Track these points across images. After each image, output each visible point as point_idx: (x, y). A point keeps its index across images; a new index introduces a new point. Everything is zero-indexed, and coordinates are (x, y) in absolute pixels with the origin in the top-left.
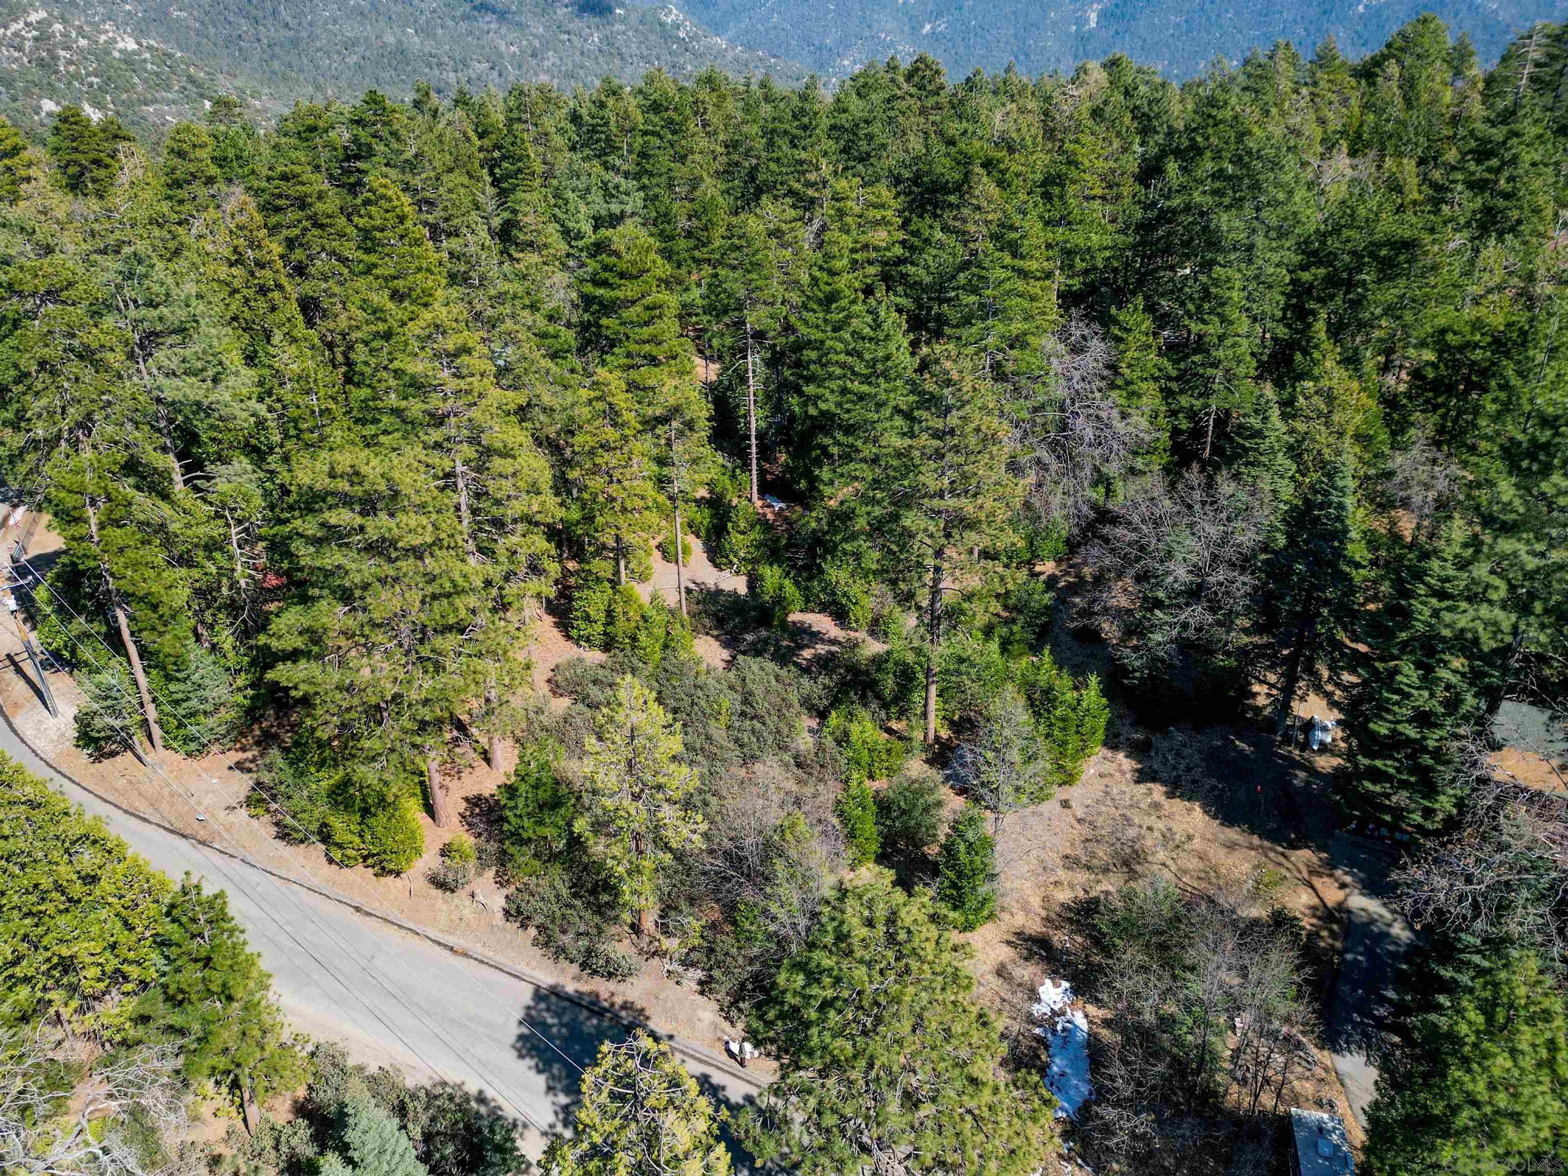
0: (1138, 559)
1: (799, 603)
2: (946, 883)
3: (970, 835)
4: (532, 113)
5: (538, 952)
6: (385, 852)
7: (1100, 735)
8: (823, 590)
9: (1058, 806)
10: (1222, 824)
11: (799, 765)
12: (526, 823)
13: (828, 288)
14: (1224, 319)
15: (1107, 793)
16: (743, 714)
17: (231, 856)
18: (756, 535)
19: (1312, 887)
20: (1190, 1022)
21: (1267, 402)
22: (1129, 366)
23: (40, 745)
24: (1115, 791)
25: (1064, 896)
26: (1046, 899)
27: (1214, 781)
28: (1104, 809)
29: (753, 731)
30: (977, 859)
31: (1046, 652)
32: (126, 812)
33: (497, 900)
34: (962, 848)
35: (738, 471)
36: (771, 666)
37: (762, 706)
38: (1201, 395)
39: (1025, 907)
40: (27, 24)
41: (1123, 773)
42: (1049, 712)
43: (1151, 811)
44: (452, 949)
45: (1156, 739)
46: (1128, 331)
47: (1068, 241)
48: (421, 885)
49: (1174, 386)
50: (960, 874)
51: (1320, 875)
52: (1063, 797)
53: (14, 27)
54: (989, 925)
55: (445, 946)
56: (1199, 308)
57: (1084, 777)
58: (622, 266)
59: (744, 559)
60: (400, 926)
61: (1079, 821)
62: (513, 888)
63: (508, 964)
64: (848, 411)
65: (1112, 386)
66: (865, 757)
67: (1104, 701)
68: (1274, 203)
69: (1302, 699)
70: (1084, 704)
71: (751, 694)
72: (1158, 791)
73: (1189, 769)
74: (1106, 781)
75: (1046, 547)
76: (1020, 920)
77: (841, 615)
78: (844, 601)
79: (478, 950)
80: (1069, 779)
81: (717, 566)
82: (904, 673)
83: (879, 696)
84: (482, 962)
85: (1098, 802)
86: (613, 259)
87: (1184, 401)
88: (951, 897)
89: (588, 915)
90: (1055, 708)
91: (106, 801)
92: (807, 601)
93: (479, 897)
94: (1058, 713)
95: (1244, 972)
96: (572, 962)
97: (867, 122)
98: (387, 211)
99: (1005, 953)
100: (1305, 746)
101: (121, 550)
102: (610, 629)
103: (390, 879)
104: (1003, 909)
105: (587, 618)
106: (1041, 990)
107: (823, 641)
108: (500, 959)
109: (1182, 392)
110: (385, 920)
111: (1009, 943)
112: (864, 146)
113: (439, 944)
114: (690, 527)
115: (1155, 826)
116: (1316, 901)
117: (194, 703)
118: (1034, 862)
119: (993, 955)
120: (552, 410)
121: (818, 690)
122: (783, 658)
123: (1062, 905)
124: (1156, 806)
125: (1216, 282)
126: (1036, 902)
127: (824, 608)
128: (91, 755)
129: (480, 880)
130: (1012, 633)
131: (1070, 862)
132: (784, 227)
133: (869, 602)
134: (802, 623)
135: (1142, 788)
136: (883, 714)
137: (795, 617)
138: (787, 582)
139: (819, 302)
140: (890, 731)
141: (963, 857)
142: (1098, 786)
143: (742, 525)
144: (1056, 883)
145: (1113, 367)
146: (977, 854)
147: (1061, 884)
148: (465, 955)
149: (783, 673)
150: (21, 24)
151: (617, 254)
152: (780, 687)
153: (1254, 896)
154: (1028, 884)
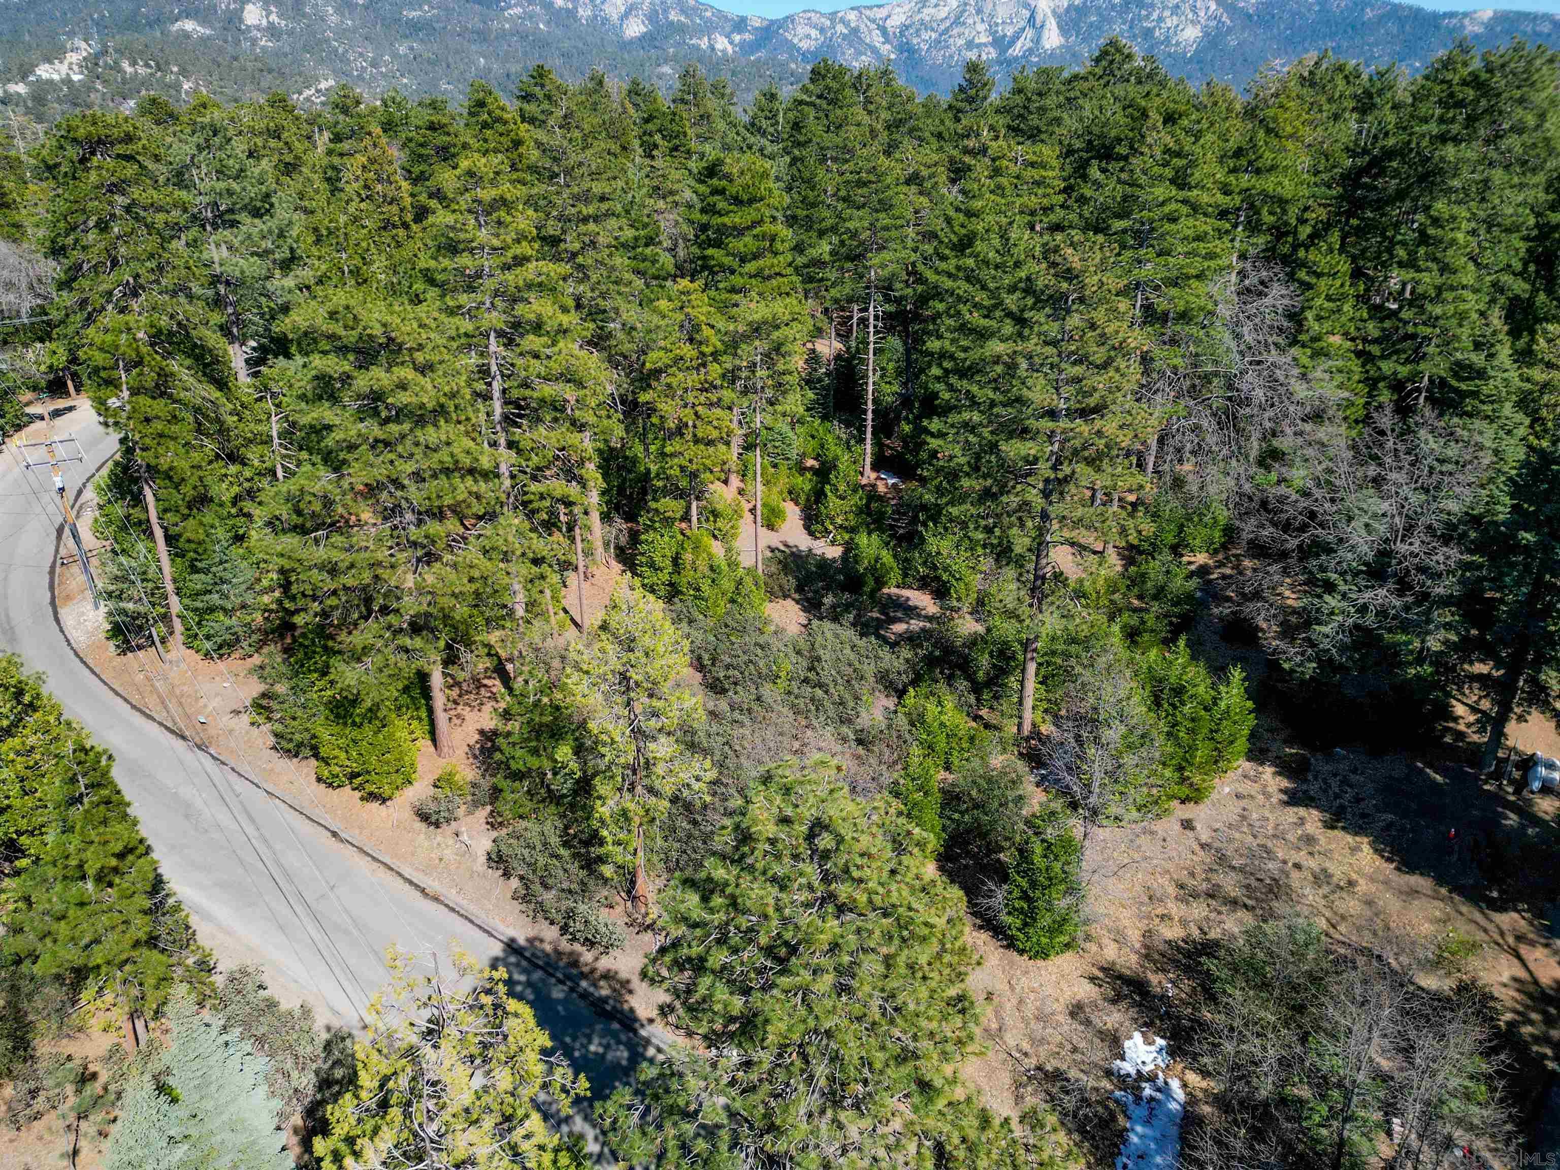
0: (1303, 528)
1: (895, 576)
2: (1016, 893)
3: (1050, 833)
4: (695, 95)
5: (517, 906)
6: (368, 772)
7: (1242, 744)
8: (925, 563)
9: (1177, 827)
10: (1398, 869)
11: (860, 742)
12: (519, 753)
13: (963, 231)
14: (1445, 269)
15: (1244, 818)
16: (806, 681)
17: (223, 763)
18: (857, 499)
19: (1519, 957)
20: (1324, 1110)
21: (1494, 333)
22: (1319, 318)
23: (75, 635)
24: (1255, 816)
25: (1172, 932)
26: (1148, 934)
27: (1390, 817)
28: (1237, 835)
29: (812, 700)
30: (1057, 866)
31: (1182, 643)
32: (134, 707)
33: (483, 843)
34: (1038, 849)
35: (852, 442)
36: (849, 634)
37: (827, 672)
38: (1407, 361)
39: (1120, 939)
40: (318, 91)
41: (1268, 796)
42: (1175, 707)
43: (1301, 844)
44: (423, 891)
45: (1317, 762)
46: (1319, 275)
47: (1254, 187)
48: (408, 815)
49: (1375, 350)
50: (1033, 884)
51: (1532, 943)
52: (1187, 816)
53: (307, 93)
54: (1069, 955)
55: (417, 886)
56: (1412, 254)
57: (1214, 796)
58: (733, 190)
59: (841, 526)
60: (374, 858)
61: (1203, 846)
62: (504, 832)
63: (481, 918)
64: (965, 350)
65: (1294, 342)
66: (941, 744)
67: (1250, 704)
68: (1518, 129)
69: (1521, 719)
70: (1223, 705)
71: (818, 659)
72: (1313, 819)
73: (1358, 800)
74: (1244, 803)
75: (1197, 535)
76: (1110, 952)
77: (941, 592)
78: (945, 577)
79: (452, 896)
80: (1194, 796)
81: (811, 534)
82: (1001, 653)
83: (970, 678)
84: (452, 910)
85: (1230, 826)
86: (724, 183)
87: (1387, 367)
88: (1021, 911)
89: (574, 868)
90: (1183, 704)
91: (117, 694)
92: (905, 575)
93: (465, 837)
94: (1186, 709)
95: (1407, 1051)
96: (552, 923)
97: (1040, 94)
98: (501, 135)
99: (1086, 991)
100: (1521, 785)
101: (147, 420)
102: (675, 578)
103: (375, 805)
104: (1088, 938)
105: (652, 565)
106: (1127, 1044)
107: (919, 616)
108: (472, 909)
109: (1383, 357)
110: (360, 849)
111: (1092, 979)
112: (1034, 120)
113: (411, 883)
114: (790, 493)
115: (1304, 863)
116: (1522, 974)
117: (215, 598)
118: (1138, 888)
119: (1068, 994)
120: (633, 328)
121: (898, 664)
122: (865, 628)
123: (1169, 942)
124: (1309, 840)
125: (1436, 222)
126: (1134, 936)
127: (924, 584)
128: (118, 647)
129: (470, 819)
130: (1143, 622)
131: (1187, 894)
132: (925, 173)
133: (976, 581)
134: (899, 597)
135: (1292, 814)
136: (972, 699)
137: (891, 590)
138: (884, 553)
139: (954, 248)
140: (976, 718)
141: (1038, 860)
142: (1232, 810)
143: (842, 487)
144: (1162, 917)
145: (1295, 317)
146: (1056, 858)
147: (1171, 919)
148: (436, 899)
149: (862, 643)
150: (313, 91)
151: (728, 177)
152: (852, 656)
153: (1435, 964)
154: (1126, 913)
